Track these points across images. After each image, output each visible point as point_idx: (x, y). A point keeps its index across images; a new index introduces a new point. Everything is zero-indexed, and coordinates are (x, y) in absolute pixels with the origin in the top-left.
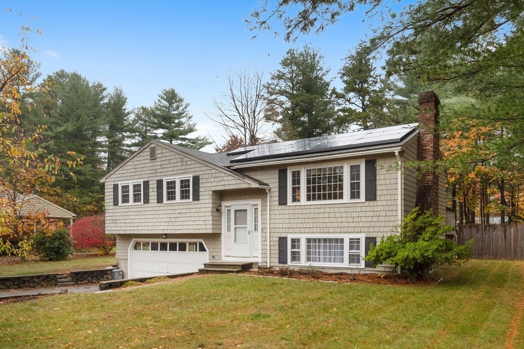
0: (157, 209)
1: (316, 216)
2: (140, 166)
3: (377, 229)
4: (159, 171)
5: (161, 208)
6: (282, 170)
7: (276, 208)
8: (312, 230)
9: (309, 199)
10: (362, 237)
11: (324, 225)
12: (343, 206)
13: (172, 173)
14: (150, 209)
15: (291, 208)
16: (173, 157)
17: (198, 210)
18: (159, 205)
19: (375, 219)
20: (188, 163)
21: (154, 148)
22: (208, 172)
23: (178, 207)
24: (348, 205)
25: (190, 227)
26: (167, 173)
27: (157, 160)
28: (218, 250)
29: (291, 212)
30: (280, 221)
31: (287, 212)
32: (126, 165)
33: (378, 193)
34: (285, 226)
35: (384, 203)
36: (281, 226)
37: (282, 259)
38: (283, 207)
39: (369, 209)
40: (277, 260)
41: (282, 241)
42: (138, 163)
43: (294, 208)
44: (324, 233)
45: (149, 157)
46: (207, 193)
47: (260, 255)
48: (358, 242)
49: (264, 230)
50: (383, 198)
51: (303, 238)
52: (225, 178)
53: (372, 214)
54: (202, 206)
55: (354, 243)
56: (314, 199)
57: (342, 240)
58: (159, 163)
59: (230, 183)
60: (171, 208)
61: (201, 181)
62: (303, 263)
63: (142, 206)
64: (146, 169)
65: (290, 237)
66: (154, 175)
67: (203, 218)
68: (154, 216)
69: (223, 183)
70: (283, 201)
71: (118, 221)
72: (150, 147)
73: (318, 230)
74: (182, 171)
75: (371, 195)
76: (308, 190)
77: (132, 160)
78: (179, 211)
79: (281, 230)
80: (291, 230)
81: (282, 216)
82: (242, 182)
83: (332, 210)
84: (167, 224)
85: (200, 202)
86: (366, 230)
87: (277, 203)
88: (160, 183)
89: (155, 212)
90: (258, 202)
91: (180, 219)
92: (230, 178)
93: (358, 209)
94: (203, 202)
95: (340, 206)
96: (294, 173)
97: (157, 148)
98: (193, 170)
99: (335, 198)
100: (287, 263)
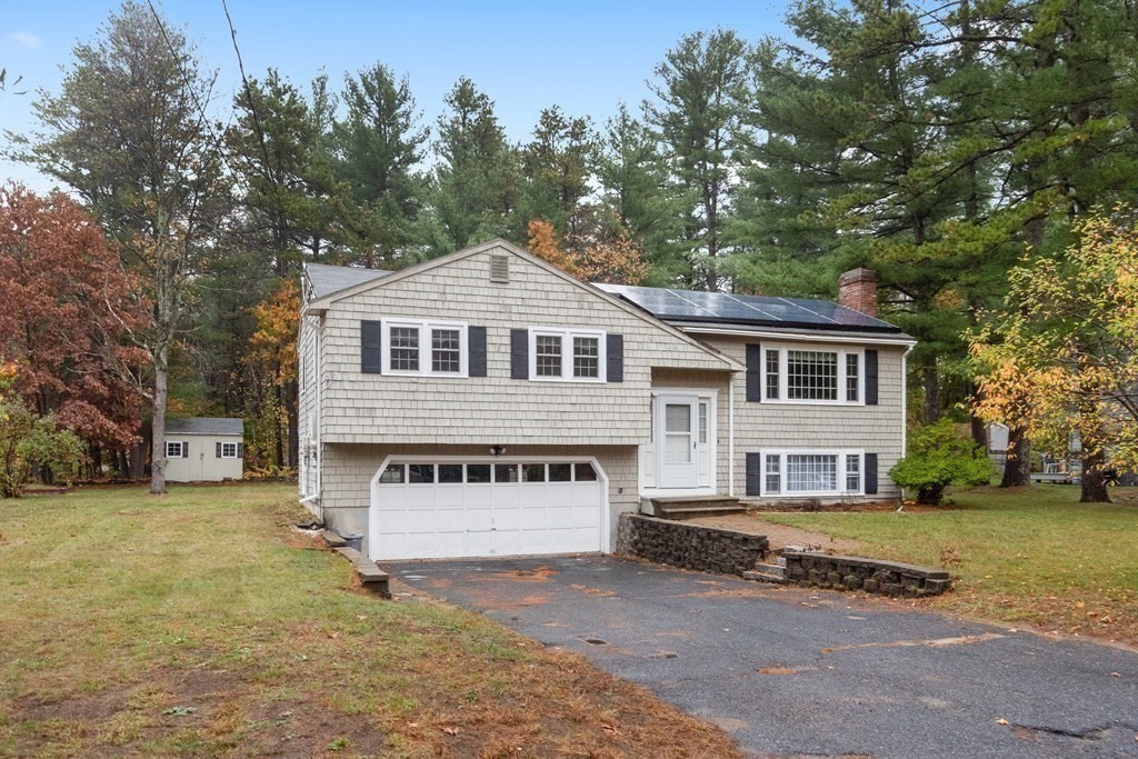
0: (510, 390)
1: (803, 421)
2: (457, 290)
3: (878, 443)
4: (514, 309)
5: (520, 390)
6: (752, 347)
7: (742, 405)
8: (796, 443)
9: (791, 395)
10: (861, 453)
11: (814, 436)
12: (837, 409)
13: (553, 319)
14: (492, 390)
15: (766, 407)
16: (555, 288)
17: (619, 401)
18: (517, 382)
19: (876, 429)
20: (596, 306)
21: (505, 258)
22: (642, 331)
23: (568, 392)
24: (844, 409)
25: (600, 433)
26: (539, 318)
27: (511, 285)
28: (630, 477)
29: (766, 413)
30: (748, 427)
31: (759, 413)
32: (411, 279)
33: (880, 395)
34: (756, 435)
35: (886, 409)
36: (750, 435)
37: (753, 489)
38: (753, 405)
39: (869, 415)
40: (744, 490)
41: (752, 460)
42: (449, 281)
43: (770, 407)
44: (814, 447)
45: (487, 275)
46: (641, 370)
47: (714, 484)
48: (857, 460)
49: (722, 441)
50: (884, 402)
51: (784, 453)
52: (680, 348)
53: (872, 422)
54: (627, 393)
55: (852, 461)
56: (798, 396)
57: (834, 458)
58: (517, 294)
59: (689, 356)
60: (549, 391)
61: (625, 346)
62: (785, 493)
63: (464, 382)
64: (479, 299)
65: (764, 453)
66: (503, 317)
67: (632, 417)
68: (501, 407)
69: (676, 355)
70: (753, 396)
71: (379, 413)
72: (490, 252)
73: (806, 443)
74: (579, 320)
75: (872, 399)
76: (791, 381)
77: (434, 272)
78: (574, 400)
79: (750, 442)
80: (764, 442)
81: (751, 420)
82: (714, 359)
83: (824, 415)
84: (540, 424)
85: (625, 385)
86: (865, 443)
87: (744, 398)
88: (519, 338)
89: (504, 398)
90: (712, 394)
91: (573, 416)
92: (690, 348)
93: (857, 415)
94: (632, 385)
95: (834, 409)
96: (768, 352)
97: (511, 259)
98: (607, 322)
99: (827, 397)
100: (759, 495)
